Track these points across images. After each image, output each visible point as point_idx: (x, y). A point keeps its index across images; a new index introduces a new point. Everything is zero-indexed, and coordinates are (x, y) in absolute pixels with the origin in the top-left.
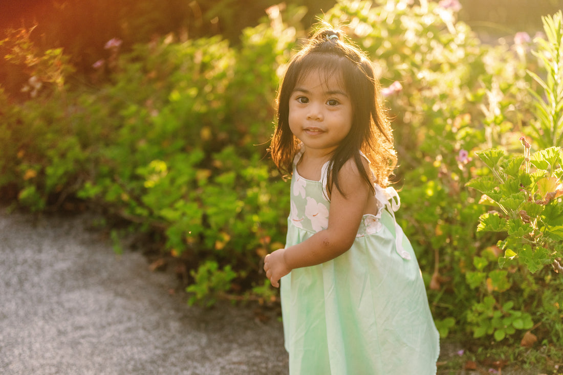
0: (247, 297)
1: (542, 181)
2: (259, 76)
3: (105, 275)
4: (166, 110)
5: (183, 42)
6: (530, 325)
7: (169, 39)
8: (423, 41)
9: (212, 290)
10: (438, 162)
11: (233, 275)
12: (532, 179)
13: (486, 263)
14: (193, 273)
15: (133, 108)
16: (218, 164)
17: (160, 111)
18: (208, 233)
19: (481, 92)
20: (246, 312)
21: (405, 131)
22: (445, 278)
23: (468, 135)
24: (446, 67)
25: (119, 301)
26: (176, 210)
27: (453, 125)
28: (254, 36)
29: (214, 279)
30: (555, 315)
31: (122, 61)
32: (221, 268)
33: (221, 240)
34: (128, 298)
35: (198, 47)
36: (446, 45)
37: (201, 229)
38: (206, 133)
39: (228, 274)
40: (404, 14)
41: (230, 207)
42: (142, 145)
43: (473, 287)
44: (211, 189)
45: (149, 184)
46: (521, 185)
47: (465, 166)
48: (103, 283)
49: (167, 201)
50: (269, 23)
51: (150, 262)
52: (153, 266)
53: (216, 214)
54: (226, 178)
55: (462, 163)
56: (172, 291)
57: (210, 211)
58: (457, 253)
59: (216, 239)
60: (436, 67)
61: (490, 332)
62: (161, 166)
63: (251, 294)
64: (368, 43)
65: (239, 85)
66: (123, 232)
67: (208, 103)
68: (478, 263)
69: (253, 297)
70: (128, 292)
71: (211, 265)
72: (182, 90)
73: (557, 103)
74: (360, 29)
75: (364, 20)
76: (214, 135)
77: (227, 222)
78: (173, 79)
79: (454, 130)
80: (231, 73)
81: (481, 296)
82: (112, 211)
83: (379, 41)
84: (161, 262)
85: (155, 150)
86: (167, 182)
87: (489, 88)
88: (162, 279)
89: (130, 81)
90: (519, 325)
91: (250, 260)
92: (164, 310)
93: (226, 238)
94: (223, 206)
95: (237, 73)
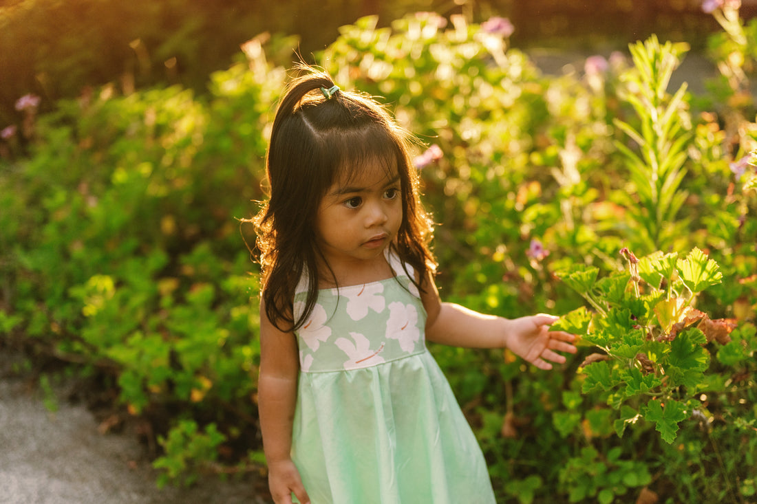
0: (241, 467)
1: (660, 305)
2: (239, 141)
3: (33, 446)
4: (109, 197)
5: (127, 96)
6: (647, 480)
7: (106, 93)
8: (463, 80)
9: (189, 462)
10: (500, 254)
11: (221, 438)
12: (646, 306)
13: (580, 400)
14: (161, 440)
15: (61, 196)
16: (188, 270)
17: (99, 197)
18: (180, 377)
19: (551, 151)
20: (243, 487)
21: (448, 205)
22: (523, 420)
23: (540, 216)
24: (498, 115)
25: (56, 486)
26: (131, 347)
27: (516, 201)
28: (227, 83)
29: (193, 446)
30: (681, 464)
31: (41, 126)
32: (201, 429)
33: (199, 388)
34: (69, 479)
35: (149, 103)
36: (496, 83)
37: (169, 373)
38: (168, 225)
39: (213, 436)
40: (435, 42)
41: (209, 339)
42: (78, 250)
43: (564, 434)
44: (180, 312)
45: (90, 310)
46: (633, 317)
47: (539, 263)
48: (30, 459)
49: (117, 333)
50: (247, 63)
51: (100, 420)
52: (104, 427)
53: (190, 350)
54: (201, 294)
55: (536, 259)
56: (132, 464)
57: (181, 345)
58: (537, 385)
59: (191, 386)
60: (485, 116)
61: (592, 493)
62: (105, 283)
63: (248, 463)
64: (388, 87)
65: (210, 154)
66: (57, 377)
67: (168, 182)
68: (569, 400)
69: (252, 467)
70: (68, 470)
71: (187, 426)
72: (130, 167)
73: (659, 162)
74: (375, 70)
75: (380, 57)
76: (180, 229)
77: (205, 362)
78: (114, 150)
79: (519, 207)
80: (198, 139)
81: (576, 445)
82: (38, 349)
83: (403, 83)
84: (115, 420)
85: (96, 256)
86: (115, 307)
87: (562, 145)
88: (117, 444)
89: (55, 154)
90: (631, 481)
91: (243, 411)
92: (123, 494)
93: (206, 384)
94: (198, 337)
95: (207, 137)
